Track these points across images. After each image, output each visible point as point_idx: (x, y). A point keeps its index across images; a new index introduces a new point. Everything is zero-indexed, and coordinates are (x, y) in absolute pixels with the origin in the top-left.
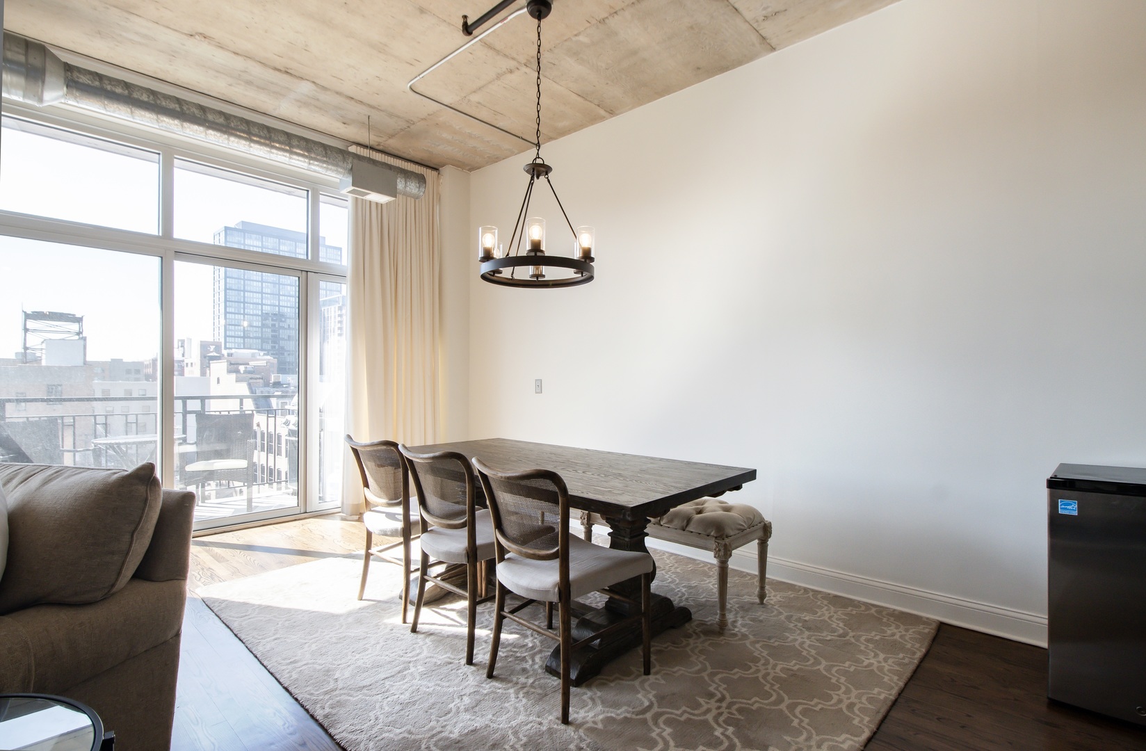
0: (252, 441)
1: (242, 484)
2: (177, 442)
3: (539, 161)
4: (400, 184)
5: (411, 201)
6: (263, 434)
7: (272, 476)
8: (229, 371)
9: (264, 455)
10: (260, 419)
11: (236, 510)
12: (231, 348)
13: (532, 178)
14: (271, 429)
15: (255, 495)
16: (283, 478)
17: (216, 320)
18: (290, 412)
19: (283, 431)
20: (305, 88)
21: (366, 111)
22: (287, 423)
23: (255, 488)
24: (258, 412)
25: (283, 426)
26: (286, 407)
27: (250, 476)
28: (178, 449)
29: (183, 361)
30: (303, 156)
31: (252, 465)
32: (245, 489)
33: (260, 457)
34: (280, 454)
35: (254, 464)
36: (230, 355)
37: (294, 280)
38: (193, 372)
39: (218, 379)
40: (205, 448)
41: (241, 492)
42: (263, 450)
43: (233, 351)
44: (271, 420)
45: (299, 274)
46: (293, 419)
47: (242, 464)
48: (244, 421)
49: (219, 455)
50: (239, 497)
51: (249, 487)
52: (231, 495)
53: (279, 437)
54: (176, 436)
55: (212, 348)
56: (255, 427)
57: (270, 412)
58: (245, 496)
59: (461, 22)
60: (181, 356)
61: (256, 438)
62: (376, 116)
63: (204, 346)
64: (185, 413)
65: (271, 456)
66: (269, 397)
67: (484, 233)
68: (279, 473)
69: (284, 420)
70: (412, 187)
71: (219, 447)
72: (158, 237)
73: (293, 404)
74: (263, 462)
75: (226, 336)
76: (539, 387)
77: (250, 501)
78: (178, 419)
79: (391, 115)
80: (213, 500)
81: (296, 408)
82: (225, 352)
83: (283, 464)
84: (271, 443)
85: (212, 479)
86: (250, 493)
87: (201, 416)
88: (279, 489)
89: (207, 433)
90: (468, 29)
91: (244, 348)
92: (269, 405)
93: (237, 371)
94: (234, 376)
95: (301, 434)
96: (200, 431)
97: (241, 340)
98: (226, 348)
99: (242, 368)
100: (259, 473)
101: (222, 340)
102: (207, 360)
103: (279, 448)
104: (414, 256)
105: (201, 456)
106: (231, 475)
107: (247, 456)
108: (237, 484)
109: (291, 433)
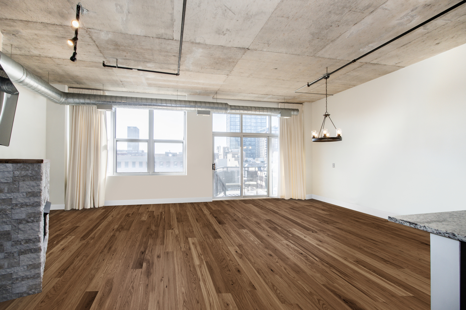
0: (257, 178)
1: (255, 188)
2: (243, 177)
3: (327, 114)
4: (292, 113)
5: (295, 116)
6: (260, 176)
7: (261, 187)
8: (233, 157)
9: (260, 181)
10: (259, 172)
11: (254, 194)
12: (232, 149)
13: (325, 117)
14: (261, 175)
15: (258, 191)
16: (264, 188)
17: (227, 140)
18: (265, 171)
19: (264, 176)
20: (270, 96)
21: (284, 97)
22: (265, 174)
23: (258, 189)
24: (259, 171)
25: (263, 174)
26: (265, 170)
27: (257, 186)
28: (244, 179)
29: (218, 154)
30: (270, 112)
31: (257, 184)
32: (256, 189)
33: (259, 182)
34: (263, 181)
35: (258, 183)
36: (231, 151)
37: (266, 139)
38: (221, 157)
39: (229, 160)
40: (249, 179)
41: (255, 190)
42: (260, 180)
43: (232, 150)
44: (261, 173)
45: (267, 137)
46: (266, 173)
47: (255, 183)
48: (255, 173)
49: (251, 181)
50: (255, 191)
51: (257, 189)
52: (253, 190)
53: (263, 177)
54: (243, 176)
55: (226, 149)
56: (258, 174)
57: (261, 171)
58: (256, 191)
59: (307, 84)
60: (218, 152)
61: (258, 177)
62: (285, 97)
63: (224, 148)
64: (245, 171)
65: (261, 182)
66: (261, 167)
67: (313, 132)
68: (263, 186)
69: (264, 173)
70: (295, 113)
71: (251, 179)
72: (240, 133)
73: (266, 169)
74: (260, 183)
75: (230, 145)
76: (334, 165)
77: (257, 192)
78: (244, 172)
79: (290, 97)
80: (250, 191)
81: (266, 170)
82: (230, 150)
83: (264, 184)
84: (261, 179)
85: (250, 186)
86: (257, 190)
87: (248, 171)
88: (263, 190)
89: (249, 175)
90: (309, 86)
91: (235, 149)
92: (261, 169)
93: (235, 157)
94: (234, 159)
95: (268, 176)
96: (248, 175)
97: (234, 146)
98: (230, 149)
99: (236, 156)
100: (259, 186)
101: (229, 146)
102: (226, 154)
103: (263, 180)
104: (296, 129)
105: (248, 181)
106: (253, 185)
107: (256, 181)
108: (254, 188)
109: (266, 176)
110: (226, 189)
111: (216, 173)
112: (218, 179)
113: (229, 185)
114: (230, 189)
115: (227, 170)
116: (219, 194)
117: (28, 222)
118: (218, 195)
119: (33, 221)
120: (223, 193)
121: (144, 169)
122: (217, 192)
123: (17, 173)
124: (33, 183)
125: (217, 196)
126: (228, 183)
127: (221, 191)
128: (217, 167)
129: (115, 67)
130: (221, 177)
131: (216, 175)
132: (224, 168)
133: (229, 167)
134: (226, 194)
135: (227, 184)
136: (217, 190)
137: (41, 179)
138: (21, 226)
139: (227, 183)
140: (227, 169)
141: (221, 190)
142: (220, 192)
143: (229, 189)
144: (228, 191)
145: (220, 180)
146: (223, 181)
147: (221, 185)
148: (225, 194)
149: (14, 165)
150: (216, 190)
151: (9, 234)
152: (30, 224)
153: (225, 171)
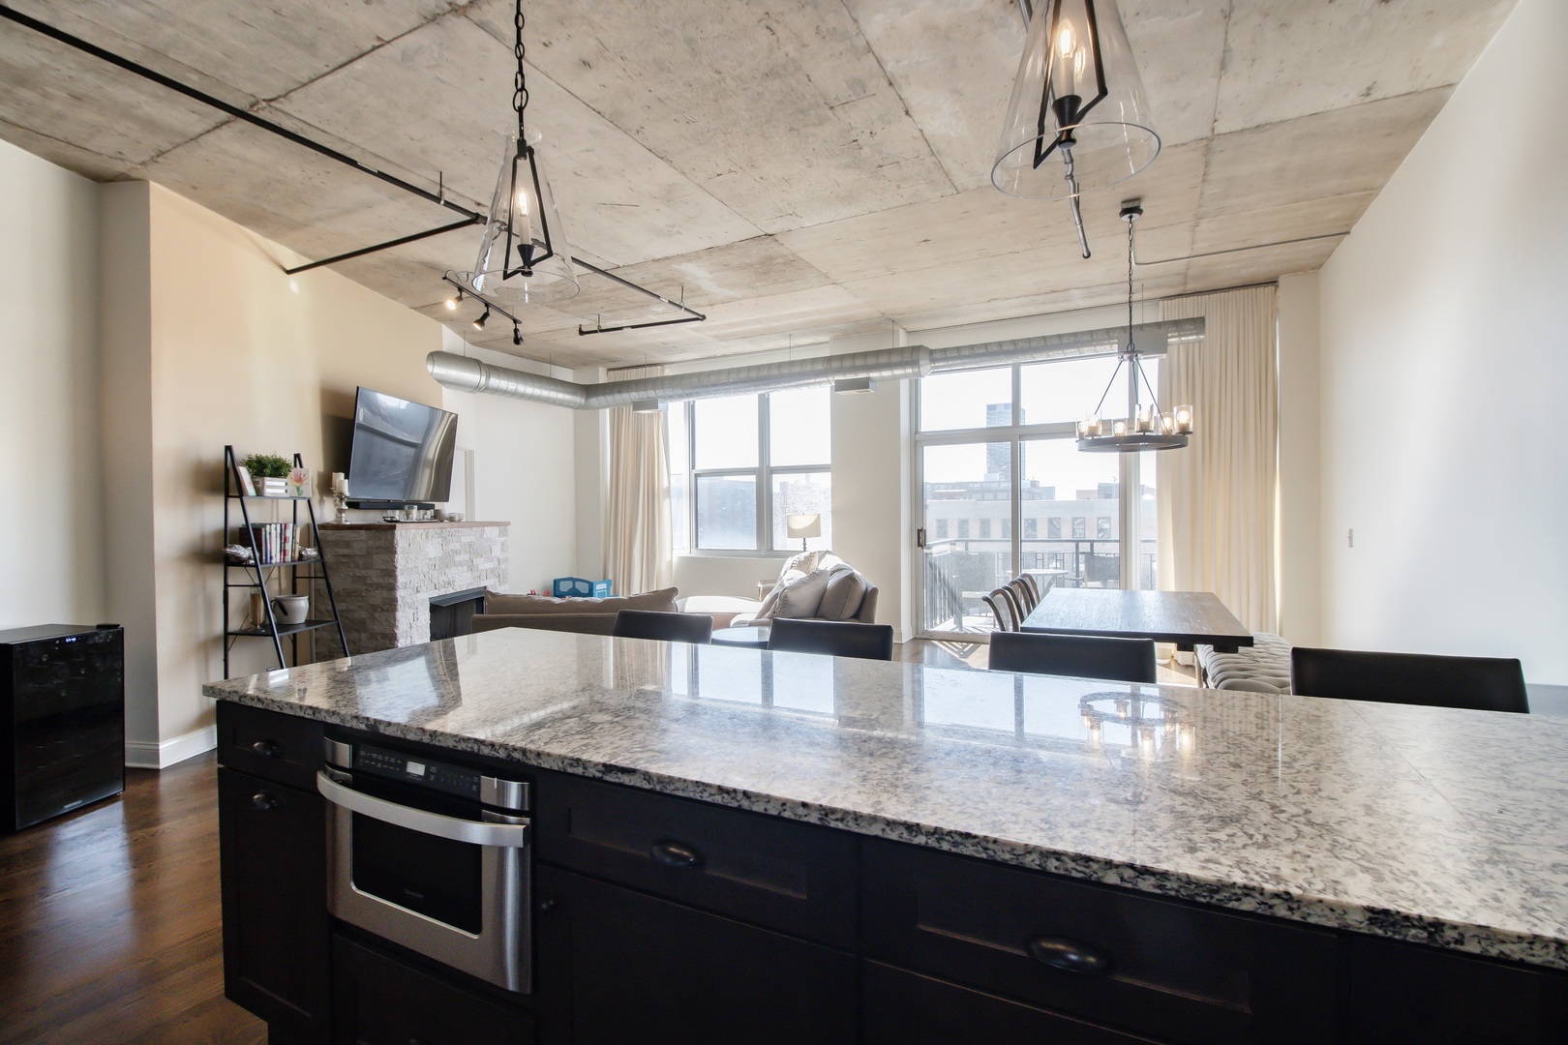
110: (961, 608)
111: (929, 560)
112: (935, 577)
113: (972, 596)
114: (976, 609)
115: (967, 549)
116: (938, 622)
117: (383, 610)
118: (936, 624)
119: (388, 610)
120: (952, 620)
121: (748, 543)
122: (933, 617)
123: (371, 543)
124: (387, 558)
125: (932, 627)
126: (970, 590)
127: (945, 615)
128: (931, 538)
129: (595, 332)
130: (946, 572)
131: (931, 565)
132: (955, 544)
133: (972, 541)
134: (964, 625)
135: (965, 594)
136: (931, 608)
137: (395, 553)
138: (377, 615)
139: (966, 590)
140: (966, 547)
141: (945, 611)
142: (944, 618)
143: (971, 610)
144: (968, 615)
145: (944, 581)
146: (952, 584)
147: (945, 595)
148: (959, 623)
149: (368, 532)
150: (929, 608)
151: (365, 623)
152: (386, 613)
153: (959, 552)
